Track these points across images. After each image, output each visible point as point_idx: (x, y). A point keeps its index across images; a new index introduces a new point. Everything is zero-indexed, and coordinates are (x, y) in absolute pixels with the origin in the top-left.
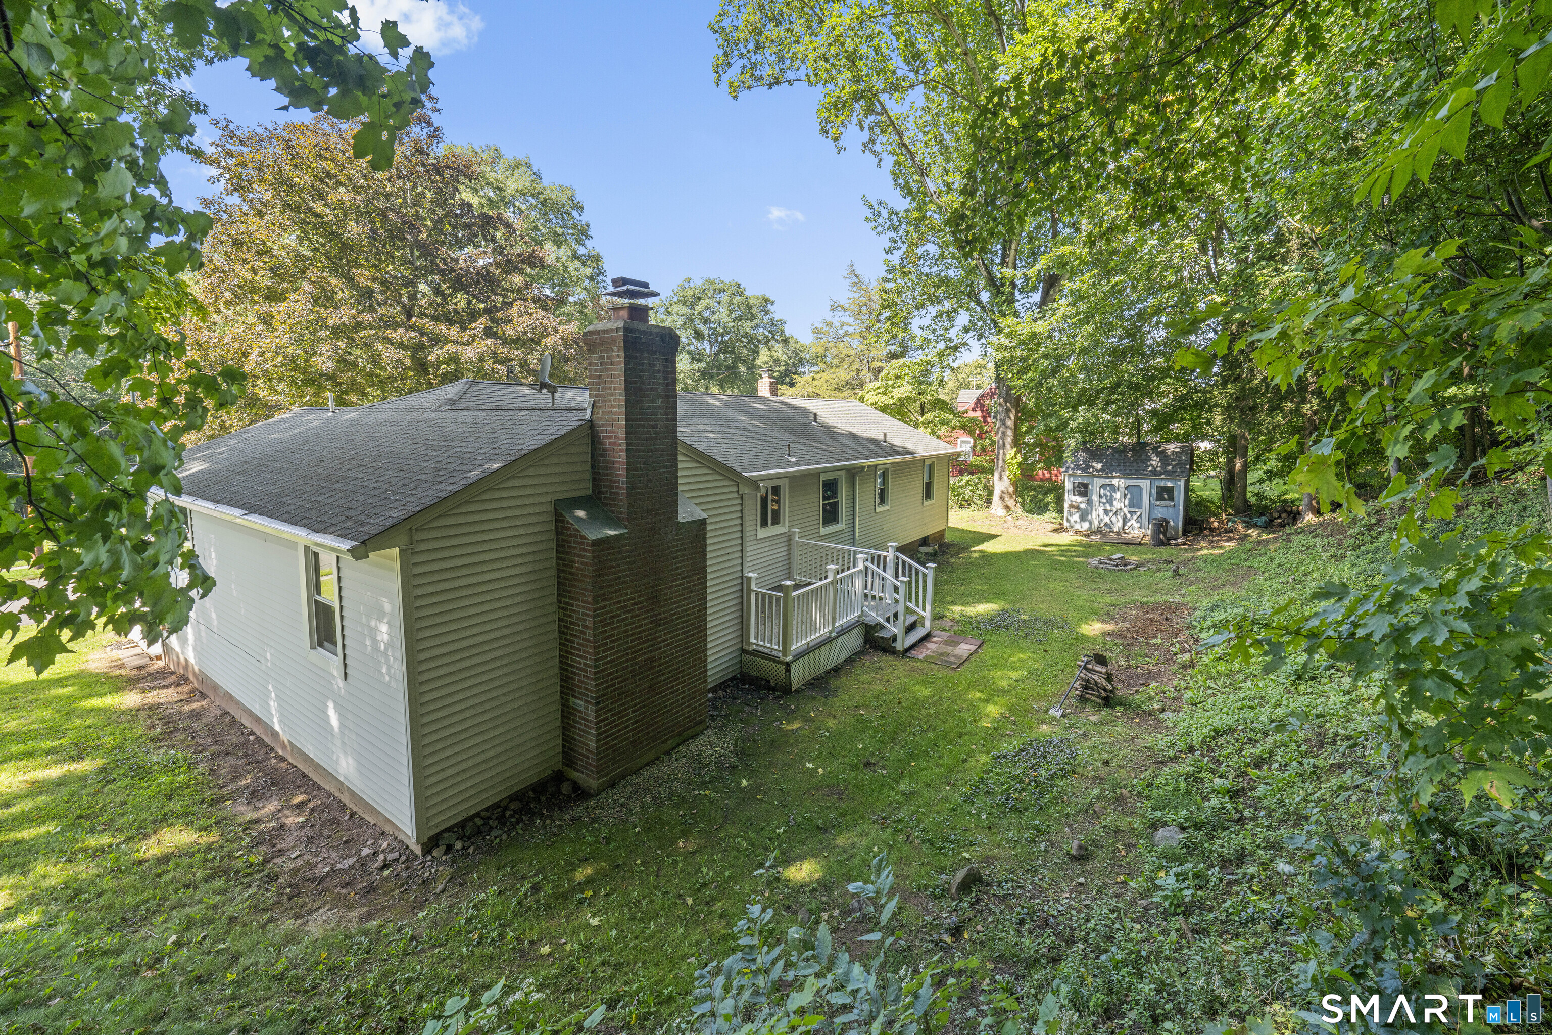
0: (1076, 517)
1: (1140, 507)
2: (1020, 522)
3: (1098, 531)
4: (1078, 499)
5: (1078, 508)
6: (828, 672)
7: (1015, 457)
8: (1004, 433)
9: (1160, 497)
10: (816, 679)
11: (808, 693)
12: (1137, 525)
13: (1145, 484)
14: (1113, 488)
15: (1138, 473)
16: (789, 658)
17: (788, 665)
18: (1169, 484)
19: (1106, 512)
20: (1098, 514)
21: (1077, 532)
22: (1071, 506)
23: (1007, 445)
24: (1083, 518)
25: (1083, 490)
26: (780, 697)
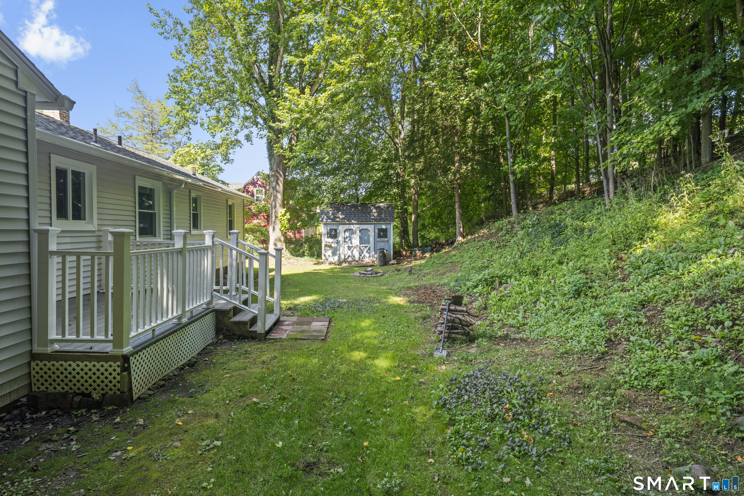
0: (330, 253)
1: (369, 243)
2: (291, 261)
3: (345, 261)
4: (331, 240)
5: (330, 247)
6: (182, 368)
7: (285, 214)
8: (276, 196)
9: (380, 236)
10: (165, 379)
11: (161, 398)
12: (367, 255)
13: (371, 228)
14: (352, 232)
15: (367, 221)
16: (127, 350)
17: (126, 359)
18: (384, 227)
19: (349, 248)
20: (344, 251)
21: (331, 263)
22: (326, 245)
23: (278, 205)
24: (334, 254)
25: (333, 234)
26: (114, 413)
